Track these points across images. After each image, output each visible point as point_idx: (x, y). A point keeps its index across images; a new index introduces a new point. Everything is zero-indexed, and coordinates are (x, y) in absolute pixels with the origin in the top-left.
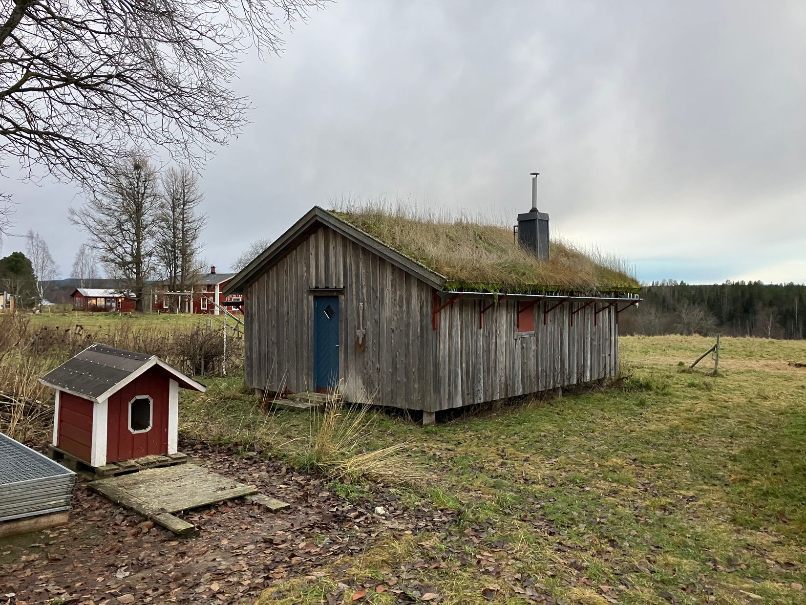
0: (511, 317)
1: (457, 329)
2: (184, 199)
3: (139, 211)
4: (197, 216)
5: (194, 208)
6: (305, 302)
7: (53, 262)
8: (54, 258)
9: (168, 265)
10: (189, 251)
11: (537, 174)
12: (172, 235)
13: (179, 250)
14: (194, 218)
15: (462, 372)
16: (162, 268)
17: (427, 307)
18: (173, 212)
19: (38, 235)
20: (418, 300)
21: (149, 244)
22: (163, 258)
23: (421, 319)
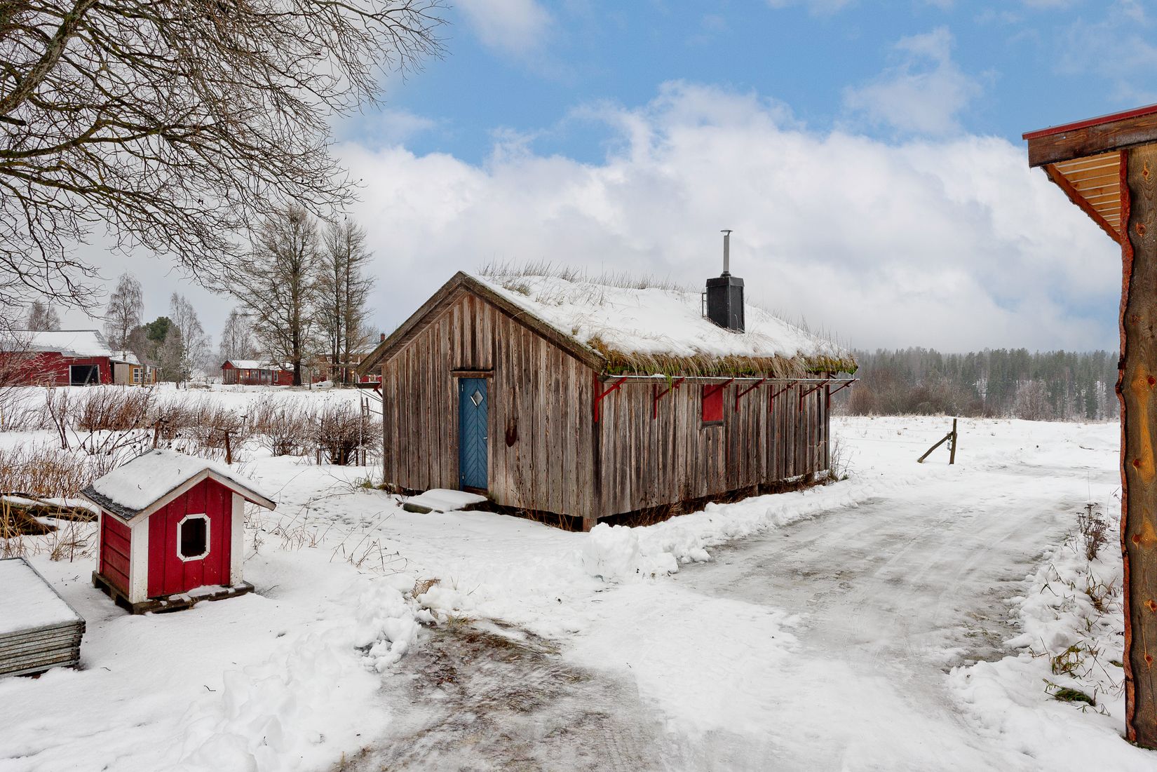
0: (694, 404)
1: (625, 420)
2: (349, 257)
3: (296, 270)
4: (364, 277)
5: (361, 267)
6: (449, 383)
7: (202, 332)
8: (203, 326)
9: (331, 331)
10: (355, 317)
11: (729, 231)
12: (334, 298)
13: (344, 315)
14: (360, 280)
15: (631, 471)
16: (323, 337)
17: (587, 393)
18: (336, 272)
19: (183, 299)
20: (576, 385)
21: (307, 310)
22: (324, 324)
23: (580, 408)
